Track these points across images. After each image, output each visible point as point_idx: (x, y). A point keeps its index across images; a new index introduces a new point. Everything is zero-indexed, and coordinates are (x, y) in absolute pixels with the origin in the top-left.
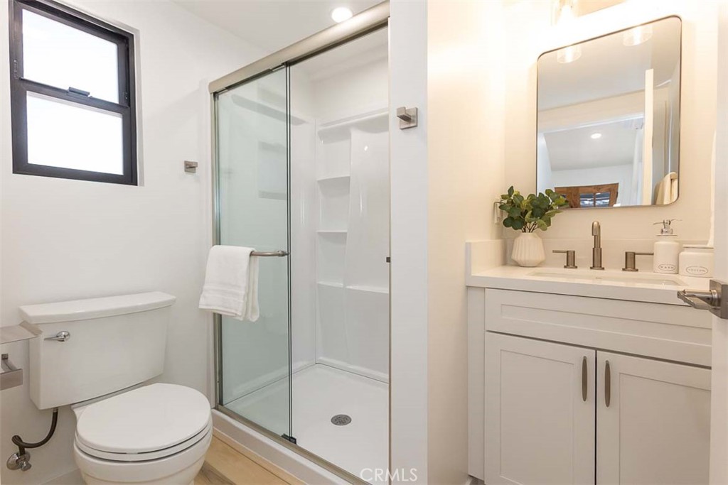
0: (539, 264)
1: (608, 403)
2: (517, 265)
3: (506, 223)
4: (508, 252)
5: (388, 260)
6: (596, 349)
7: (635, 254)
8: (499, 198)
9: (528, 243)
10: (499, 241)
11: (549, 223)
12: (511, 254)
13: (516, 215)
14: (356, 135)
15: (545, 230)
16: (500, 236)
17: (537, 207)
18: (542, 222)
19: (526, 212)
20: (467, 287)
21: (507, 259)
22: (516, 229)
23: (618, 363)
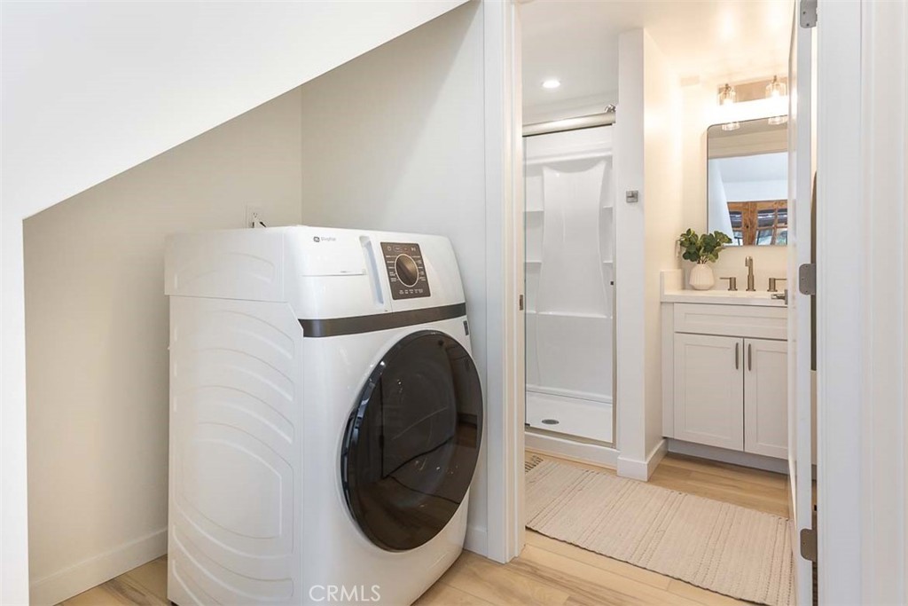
0: (711, 288)
1: (750, 369)
2: (694, 289)
3: (685, 257)
4: (686, 280)
5: (612, 283)
6: (744, 337)
7: (775, 280)
8: (679, 237)
9: (702, 272)
10: (680, 271)
11: (717, 256)
12: (689, 280)
13: (692, 251)
14: (547, 173)
15: (714, 261)
16: (680, 266)
17: (707, 244)
18: (711, 255)
19: (700, 248)
20: (662, 303)
21: (685, 284)
22: (692, 261)
23: (756, 344)
